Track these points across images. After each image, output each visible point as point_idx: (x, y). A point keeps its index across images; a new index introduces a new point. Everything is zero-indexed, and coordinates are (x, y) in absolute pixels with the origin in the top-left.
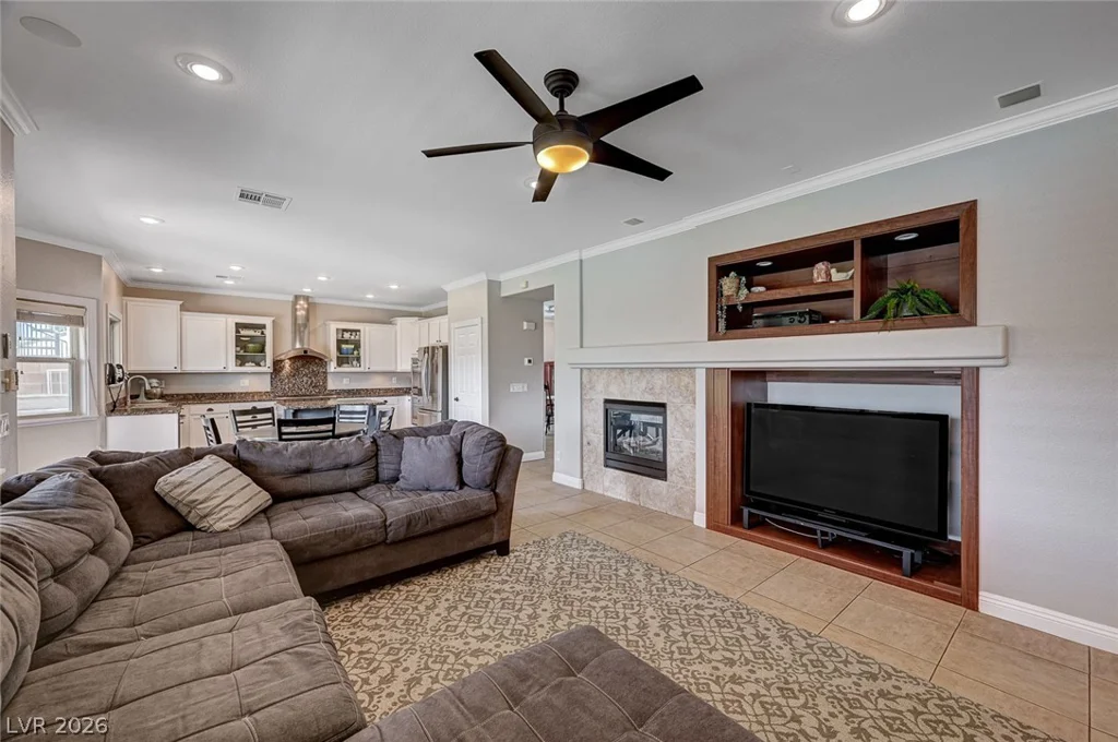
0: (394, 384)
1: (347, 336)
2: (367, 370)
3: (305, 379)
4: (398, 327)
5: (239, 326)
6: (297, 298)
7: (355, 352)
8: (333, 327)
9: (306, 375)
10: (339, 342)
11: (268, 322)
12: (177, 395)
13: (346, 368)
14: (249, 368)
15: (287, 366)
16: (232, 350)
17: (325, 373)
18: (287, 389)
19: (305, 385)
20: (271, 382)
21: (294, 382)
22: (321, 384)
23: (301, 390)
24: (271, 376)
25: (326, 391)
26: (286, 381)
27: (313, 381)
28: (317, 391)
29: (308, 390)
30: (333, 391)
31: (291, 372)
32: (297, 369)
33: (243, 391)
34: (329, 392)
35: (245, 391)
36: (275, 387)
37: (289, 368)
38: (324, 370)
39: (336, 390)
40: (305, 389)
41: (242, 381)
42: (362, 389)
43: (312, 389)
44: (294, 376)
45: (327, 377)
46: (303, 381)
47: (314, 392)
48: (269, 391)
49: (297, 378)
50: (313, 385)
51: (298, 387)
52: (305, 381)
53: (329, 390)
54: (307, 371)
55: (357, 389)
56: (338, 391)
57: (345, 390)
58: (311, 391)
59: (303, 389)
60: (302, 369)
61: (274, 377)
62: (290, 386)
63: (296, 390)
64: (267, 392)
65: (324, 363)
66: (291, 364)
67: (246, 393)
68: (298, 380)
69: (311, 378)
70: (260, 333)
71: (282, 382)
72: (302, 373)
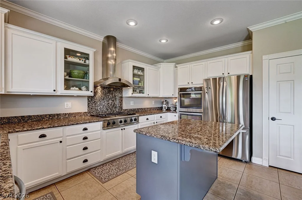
1: (136, 72)
2: (147, 96)
3: (110, 102)
5: (68, 52)
6: (108, 38)
7: (140, 84)
8: (131, 64)
9: (111, 99)
11: (90, 52)
14: (74, 91)
16: (61, 74)
17: (122, 97)
18: (99, 110)
19: (110, 106)
20: (88, 104)
21: (103, 104)
22: (119, 105)
23: (108, 110)
24: (88, 100)
25: (122, 110)
26: (99, 103)
27: (115, 103)
28: (117, 110)
29: (112, 110)
30: (126, 110)
31: (102, 97)
32: (106, 94)
33: (67, 113)
34: (123, 111)
35: (69, 112)
36: (91, 109)
37: (100, 93)
38: (121, 96)
39: (127, 110)
40: (110, 109)
41: (66, 103)
42: (140, 108)
43: (114, 109)
44: (103, 99)
45: (122, 100)
46: (109, 104)
47: (115, 111)
48: (87, 111)
49: (105, 100)
50: (115, 106)
51: (106, 108)
52: (110, 104)
53: (123, 110)
54: (111, 96)
55: (137, 109)
56: (128, 110)
57: (132, 109)
58: (114, 111)
59: (109, 109)
60: (108, 94)
61: (90, 100)
62: (100, 107)
63: (105, 110)
64: (86, 113)
65: (121, 91)
66: (102, 90)
67: (70, 114)
68: (106, 103)
69: (113, 101)
70: (83, 62)
71: (96, 104)
72: (108, 97)
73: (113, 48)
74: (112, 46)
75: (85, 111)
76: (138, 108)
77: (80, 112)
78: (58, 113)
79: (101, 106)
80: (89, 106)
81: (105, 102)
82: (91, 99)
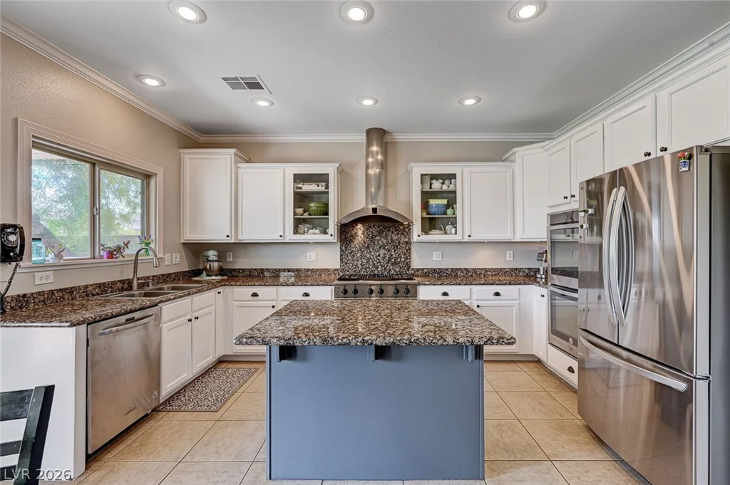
0: (507, 260)
1: (437, 185)
2: (466, 239)
3: (382, 252)
4: (517, 166)
5: (299, 178)
6: (370, 134)
7: (449, 211)
8: (418, 170)
9: (383, 247)
10: (426, 196)
11: (330, 169)
12: (244, 270)
13: (436, 236)
14: (313, 235)
15: (360, 233)
17: (408, 243)
18: (360, 267)
19: (382, 261)
20: (341, 255)
21: (368, 256)
22: (403, 259)
23: (377, 268)
24: (341, 248)
25: (408, 270)
26: (359, 255)
27: (392, 255)
28: (397, 270)
29: (385, 269)
30: (418, 270)
31: (365, 242)
32: (372, 237)
33: (309, 268)
34: (413, 272)
35: (312, 268)
36: (346, 264)
37: (362, 236)
38: (407, 240)
39: (423, 269)
40: (382, 266)
41: (308, 254)
42: (460, 269)
43: (391, 267)
44: (368, 247)
45: (410, 249)
46: (379, 256)
47: (393, 271)
48: (339, 268)
49: (371, 250)
50: (393, 260)
51: (374, 264)
52: (382, 256)
53: (413, 269)
54: (385, 241)
55: (452, 269)
56: (425, 271)
57: (435, 270)
58: (390, 270)
59: (380, 267)
60: (378, 238)
61: (343, 248)
62: (363, 262)
63: (371, 267)
64: (336, 270)
65: (406, 230)
66: (364, 231)
67: (313, 271)
68: (373, 254)
69: (389, 250)
70: (324, 187)
71: (354, 256)
72: (378, 243)
73: (377, 145)
74: (375, 143)
75: (335, 268)
76: (456, 267)
77: (329, 268)
78: (298, 268)
79: (363, 260)
80: (341, 259)
81: (371, 252)
82: (346, 248)
